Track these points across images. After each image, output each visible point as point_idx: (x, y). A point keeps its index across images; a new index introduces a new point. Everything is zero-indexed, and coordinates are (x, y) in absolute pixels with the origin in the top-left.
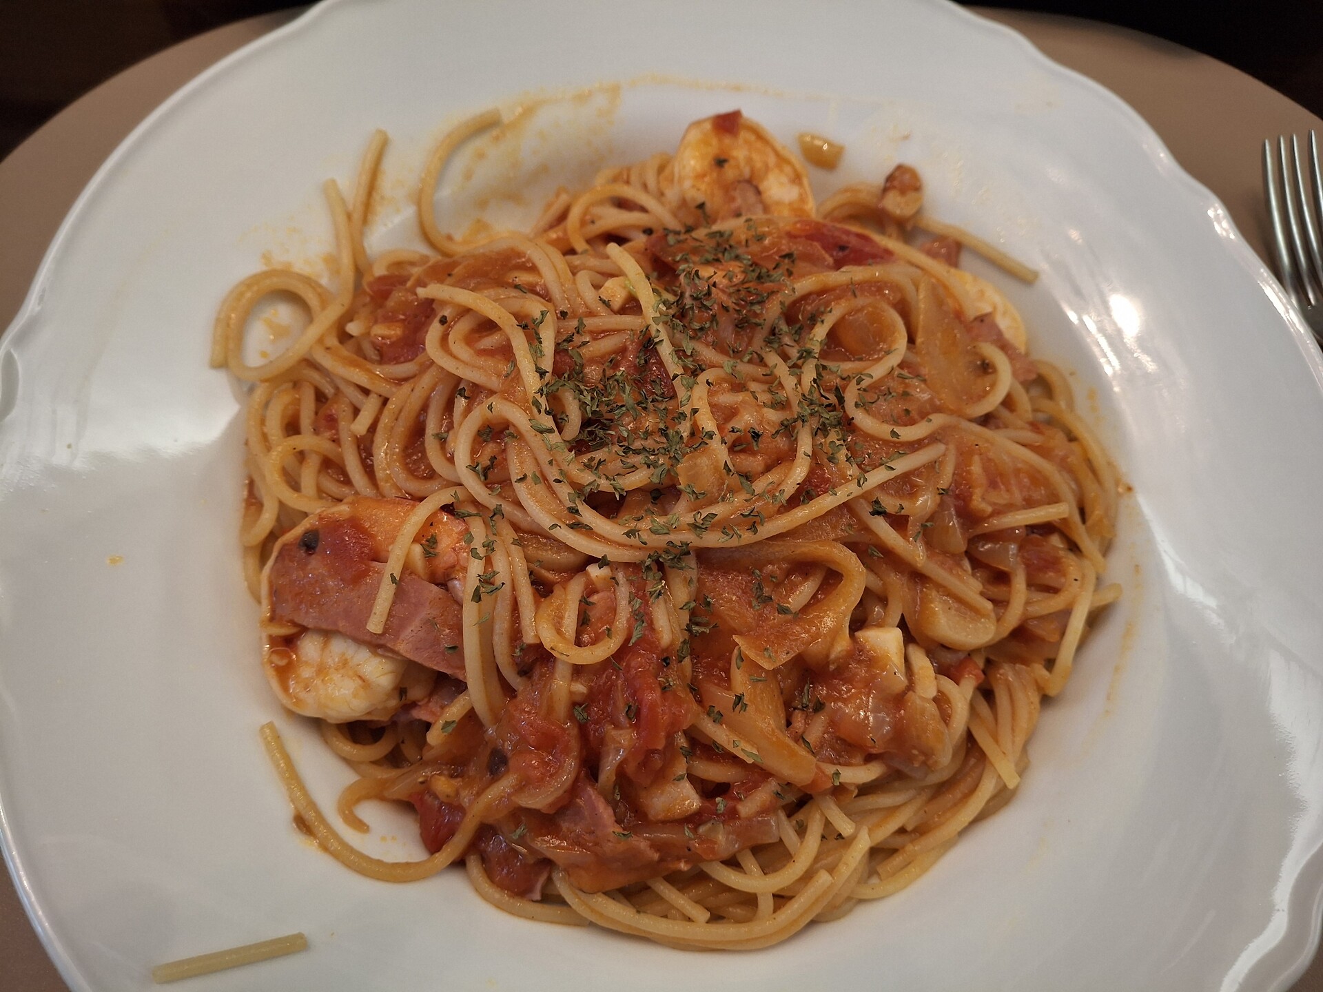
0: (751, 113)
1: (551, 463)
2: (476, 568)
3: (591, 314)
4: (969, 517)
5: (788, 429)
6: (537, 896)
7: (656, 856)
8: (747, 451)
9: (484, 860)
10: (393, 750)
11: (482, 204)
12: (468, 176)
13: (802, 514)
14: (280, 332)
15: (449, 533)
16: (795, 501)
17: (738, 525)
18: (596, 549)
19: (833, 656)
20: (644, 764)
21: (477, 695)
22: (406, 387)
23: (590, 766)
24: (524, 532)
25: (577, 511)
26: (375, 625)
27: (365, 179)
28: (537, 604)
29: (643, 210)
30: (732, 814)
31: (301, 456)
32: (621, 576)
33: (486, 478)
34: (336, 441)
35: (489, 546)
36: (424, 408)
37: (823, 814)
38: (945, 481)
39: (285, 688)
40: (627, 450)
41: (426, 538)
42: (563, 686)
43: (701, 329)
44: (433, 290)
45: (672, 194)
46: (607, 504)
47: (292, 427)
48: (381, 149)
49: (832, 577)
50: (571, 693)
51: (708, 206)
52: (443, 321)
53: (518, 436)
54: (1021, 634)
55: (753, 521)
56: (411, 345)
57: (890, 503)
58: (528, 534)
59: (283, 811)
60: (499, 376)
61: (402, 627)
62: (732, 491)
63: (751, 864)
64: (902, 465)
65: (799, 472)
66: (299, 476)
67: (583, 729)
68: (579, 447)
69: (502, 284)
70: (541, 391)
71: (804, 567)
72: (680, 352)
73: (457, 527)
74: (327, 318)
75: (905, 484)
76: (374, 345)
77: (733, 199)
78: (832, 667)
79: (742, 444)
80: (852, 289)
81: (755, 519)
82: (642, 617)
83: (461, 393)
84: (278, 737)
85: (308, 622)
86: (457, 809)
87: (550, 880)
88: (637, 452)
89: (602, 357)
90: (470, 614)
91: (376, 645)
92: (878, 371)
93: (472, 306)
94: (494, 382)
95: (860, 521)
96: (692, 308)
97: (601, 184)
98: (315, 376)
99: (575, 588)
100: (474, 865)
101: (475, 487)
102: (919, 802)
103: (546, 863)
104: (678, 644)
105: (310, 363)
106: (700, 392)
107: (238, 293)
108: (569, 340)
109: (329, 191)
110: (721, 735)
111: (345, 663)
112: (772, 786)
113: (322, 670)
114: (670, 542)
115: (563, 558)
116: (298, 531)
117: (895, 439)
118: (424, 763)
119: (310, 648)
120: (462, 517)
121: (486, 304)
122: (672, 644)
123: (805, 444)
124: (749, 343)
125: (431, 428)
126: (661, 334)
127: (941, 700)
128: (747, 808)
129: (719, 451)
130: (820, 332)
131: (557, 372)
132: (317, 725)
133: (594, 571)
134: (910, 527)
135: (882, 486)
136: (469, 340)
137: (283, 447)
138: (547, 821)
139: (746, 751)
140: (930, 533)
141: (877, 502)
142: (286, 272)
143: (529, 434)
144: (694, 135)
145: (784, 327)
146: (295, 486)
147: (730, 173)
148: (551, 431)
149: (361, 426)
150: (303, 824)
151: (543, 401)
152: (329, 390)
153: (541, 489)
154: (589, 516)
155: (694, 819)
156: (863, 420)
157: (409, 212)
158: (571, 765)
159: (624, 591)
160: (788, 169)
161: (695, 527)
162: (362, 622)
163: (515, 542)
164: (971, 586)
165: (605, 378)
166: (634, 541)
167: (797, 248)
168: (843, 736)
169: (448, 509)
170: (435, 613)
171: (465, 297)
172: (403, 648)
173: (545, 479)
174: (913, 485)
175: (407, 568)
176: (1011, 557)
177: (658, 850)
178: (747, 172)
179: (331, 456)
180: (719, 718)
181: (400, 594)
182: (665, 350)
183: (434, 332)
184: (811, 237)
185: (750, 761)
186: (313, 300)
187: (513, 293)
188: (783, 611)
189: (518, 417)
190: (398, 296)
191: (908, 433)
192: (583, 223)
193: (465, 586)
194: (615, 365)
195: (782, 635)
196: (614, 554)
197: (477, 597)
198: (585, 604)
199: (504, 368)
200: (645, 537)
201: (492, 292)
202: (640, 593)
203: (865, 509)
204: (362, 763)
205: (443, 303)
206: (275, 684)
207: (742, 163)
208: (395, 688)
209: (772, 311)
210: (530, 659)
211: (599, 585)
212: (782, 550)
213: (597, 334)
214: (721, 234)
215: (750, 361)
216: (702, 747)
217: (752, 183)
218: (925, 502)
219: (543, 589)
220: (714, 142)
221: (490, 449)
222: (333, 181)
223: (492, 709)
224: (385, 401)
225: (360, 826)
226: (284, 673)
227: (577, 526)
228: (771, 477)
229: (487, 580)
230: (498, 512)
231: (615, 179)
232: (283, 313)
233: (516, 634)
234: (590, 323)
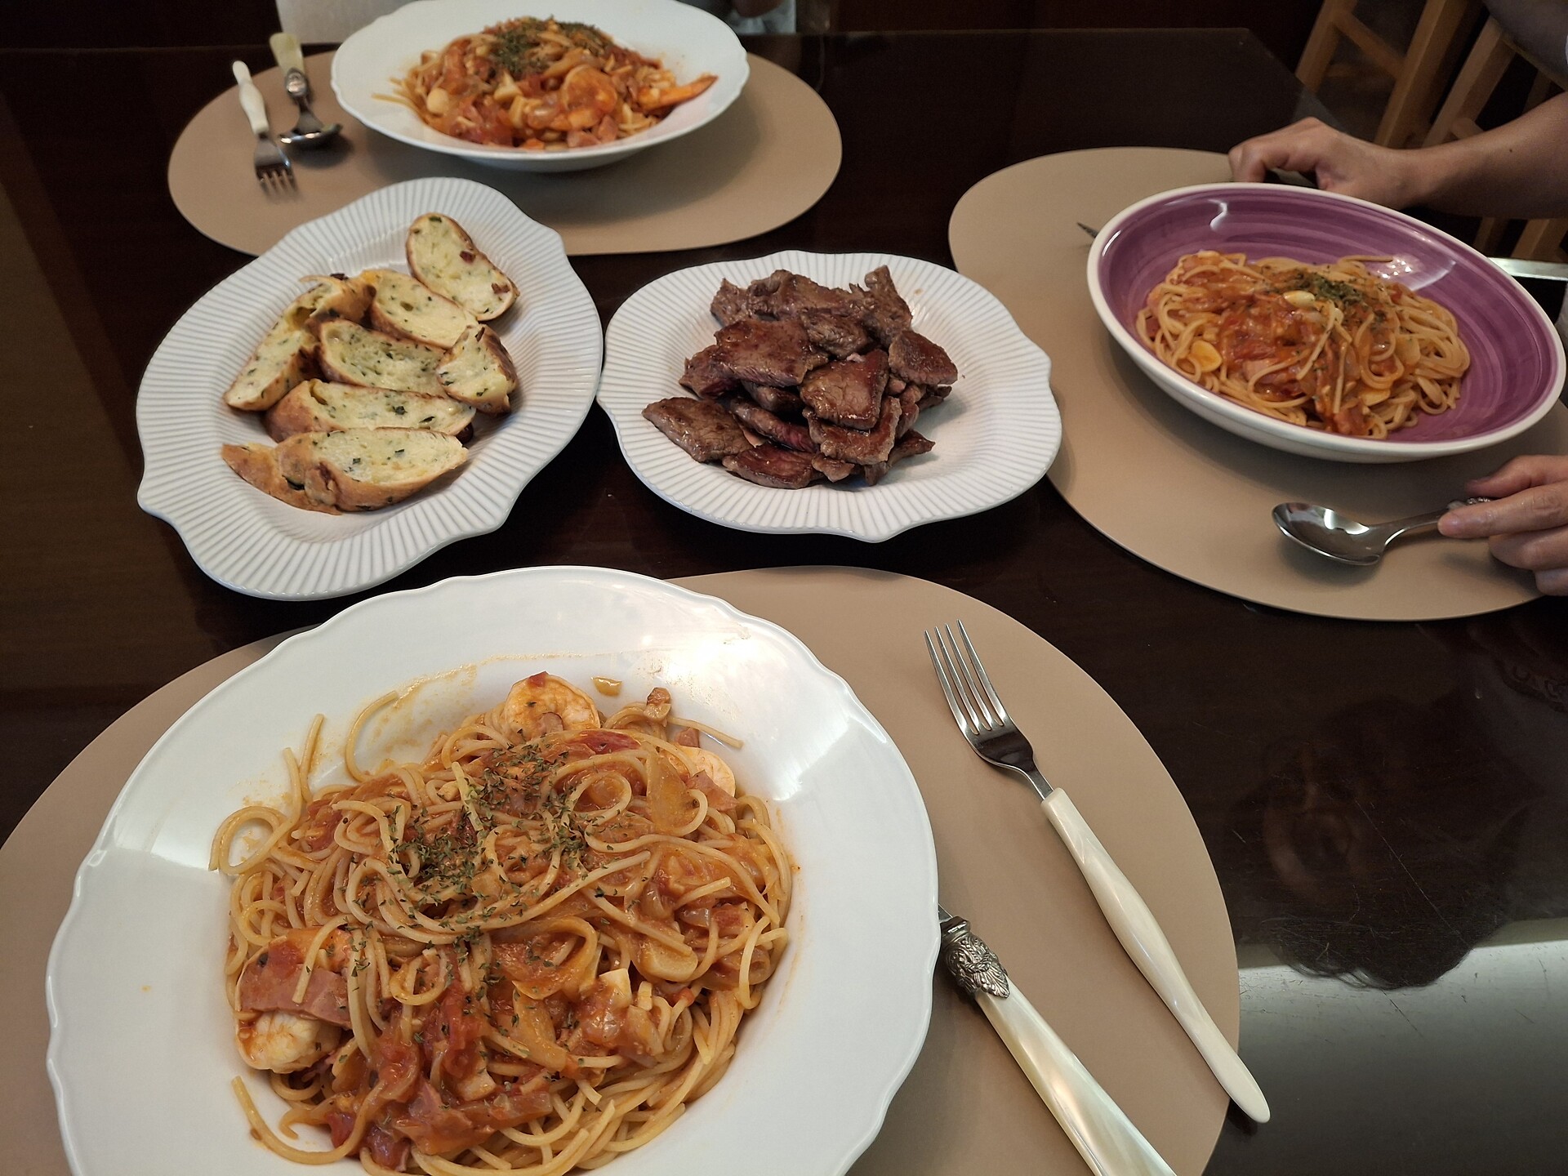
0: (553, 670)
1: (399, 891)
2: (354, 957)
3: (433, 804)
4: (667, 893)
5: (547, 855)
6: (403, 1167)
7: (469, 1123)
8: (520, 870)
9: (371, 1150)
10: (316, 1095)
11: (388, 749)
12: (378, 733)
13: (550, 902)
14: (253, 845)
15: (341, 941)
16: (547, 895)
17: (510, 913)
18: (424, 938)
19: (581, 990)
20: (456, 1062)
21: (360, 1039)
22: (324, 863)
23: (425, 1069)
24: (386, 936)
25: (414, 917)
26: (297, 998)
27: (309, 745)
28: (391, 974)
29: (488, 738)
30: (518, 1092)
31: (262, 913)
32: (443, 954)
33: (364, 906)
34: (283, 902)
35: (363, 945)
36: (334, 875)
37: (584, 1095)
38: (649, 873)
39: (248, 1053)
40: (443, 877)
41: (329, 946)
42: (407, 1022)
43: (499, 804)
44: (344, 804)
45: (505, 727)
46: (432, 911)
47: (258, 897)
48: (321, 722)
49: (580, 942)
50: (412, 1025)
51: (524, 730)
52: (345, 822)
53: (382, 879)
54: (717, 966)
55: (520, 909)
56: (327, 839)
57: (608, 890)
58: (387, 937)
59: (243, 1128)
60: (372, 846)
61: (312, 1000)
62: (507, 893)
63: (537, 1129)
64: (614, 867)
65: (550, 878)
66: (260, 926)
67: (421, 1048)
68: (418, 881)
69: (382, 795)
70: (393, 851)
71: (561, 936)
72: (482, 818)
73: (347, 936)
74: (280, 831)
75: (622, 877)
76: (307, 842)
77: (540, 725)
78: (583, 997)
79: (518, 866)
80: (597, 768)
81: (521, 908)
82: (455, 974)
83: (352, 860)
84: (243, 1086)
85: (261, 1007)
86: (354, 1116)
87: (410, 1157)
88: (449, 878)
89: (438, 828)
90: (352, 983)
91: (299, 1012)
92: (609, 814)
93: (362, 810)
94: (369, 851)
95: (590, 902)
96: (492, 792)
97: (468, 725)
98: (274, 868)
99: (416, 964)
100: (364, 1155)
101: (358, 914)
102: (657, 1085)
103: (407, 1141)
104: (478, 988)
105: (271, 860)
106: (492, 837)
107: (227, 823)
108: (417, 821)
109: (287, 754)
110: (505, 1043)
111: (282, 1027)
112: (544, 1073)
113: (270, 1036)
114: (468, 928)
115: (409, 947)
116: (257, 955)
117: (610, 851)
118: (334, 1093)
119: (263, 1025)
120: (350, 931)
121: (370, 808)
122: (473, 988)
123: (556, 861)
124: (535, 808)
125: (337, 885)
126: (471, 809)
127: (654, 1012)
128: (525, 1088)
129: (498, 870)
130: (575, 796)
131: (406, 838)
132: (267, 1075)
133: (426, 953)
134: (625, 903)
135: (601, 879)
136: (359, 830)
137: (250, 909)
138: (402, 1107)
139: (521, 1051)
140: (641, 905)
141: (599, 889)
142: (259, 807)
143: (387, 876)
144: (517, 690)
145: (554, 796)
146: (257, 931)
147: (539, 709)
148: (400, 872)
149: (296, 891)
150: (256, 1134)
151: (395, 857)
152: (280, 874)
153: (394, 908)
154: (422, 919)
155: (490, 1097)
156: (592, 842)
157: (340, 763)
158: (412, 1071)
159: (444, 960)
160: (581, 701)
161: (484, 917)
162: (288, 998)
163: (379, 940)
164: (675, 937)
165: (436, 839)
166: (447, 929)
167: (571, 749)
168: (591, 1040)
169: (342, 928)
170: (332, 989)
171: (357, 805)
172: (314, 1010)
173: (397, 901)
174: (625, 877)
175: (317, 965)
176: (706, 918)
177: (470, 1119)
178: (552, 707)
179: (279, 912)
180: (506, 1034)
181: (312, 980)
182: (473, 818)
183: (341, 825)
184: (584, 741)
185: (524, 1056)
186: (273, 821)
187: (387, 799)
188: (548, 964)
189: (380, 867)
190: (323, 811)
191: (619, 848)
192: (452, 752)
193: (349, 971)
194: (444, 830)
195: (545, 980)
196: (436, 940)
197: (355, 974)
198: (421, 971)
199: (375, 841)
200: (453, 927)
201: (374, 801)
202: (455, 964)
203: (592, 894)
204: (297, 1101)
205: (347, 811)
206: (242, 1051)
207: (548, 703)
208: (313, 1042)
209: (546, 788)
210: (388, 1007)
211: (430, 961)
212: (541, 926)
213: (435, 815)
214: (531, 747)
215: (533, 819)
216: (497, 1054)
217: (557, 714)
218: (632, 888)
219: (394, 966)
220: (529, 693)
221: (368, 889)
222: (289, 748)
223: (369, 1045)
224: (311, 873)
225: (294, 1136)
226: (247, 1044)
227: (416, 927)
228: (532, 882)
229: (362, 964)
230: (370, 925)
231: (476, 722)
232: (257, 832)
233: (379, 993)
234: (430, 809)
